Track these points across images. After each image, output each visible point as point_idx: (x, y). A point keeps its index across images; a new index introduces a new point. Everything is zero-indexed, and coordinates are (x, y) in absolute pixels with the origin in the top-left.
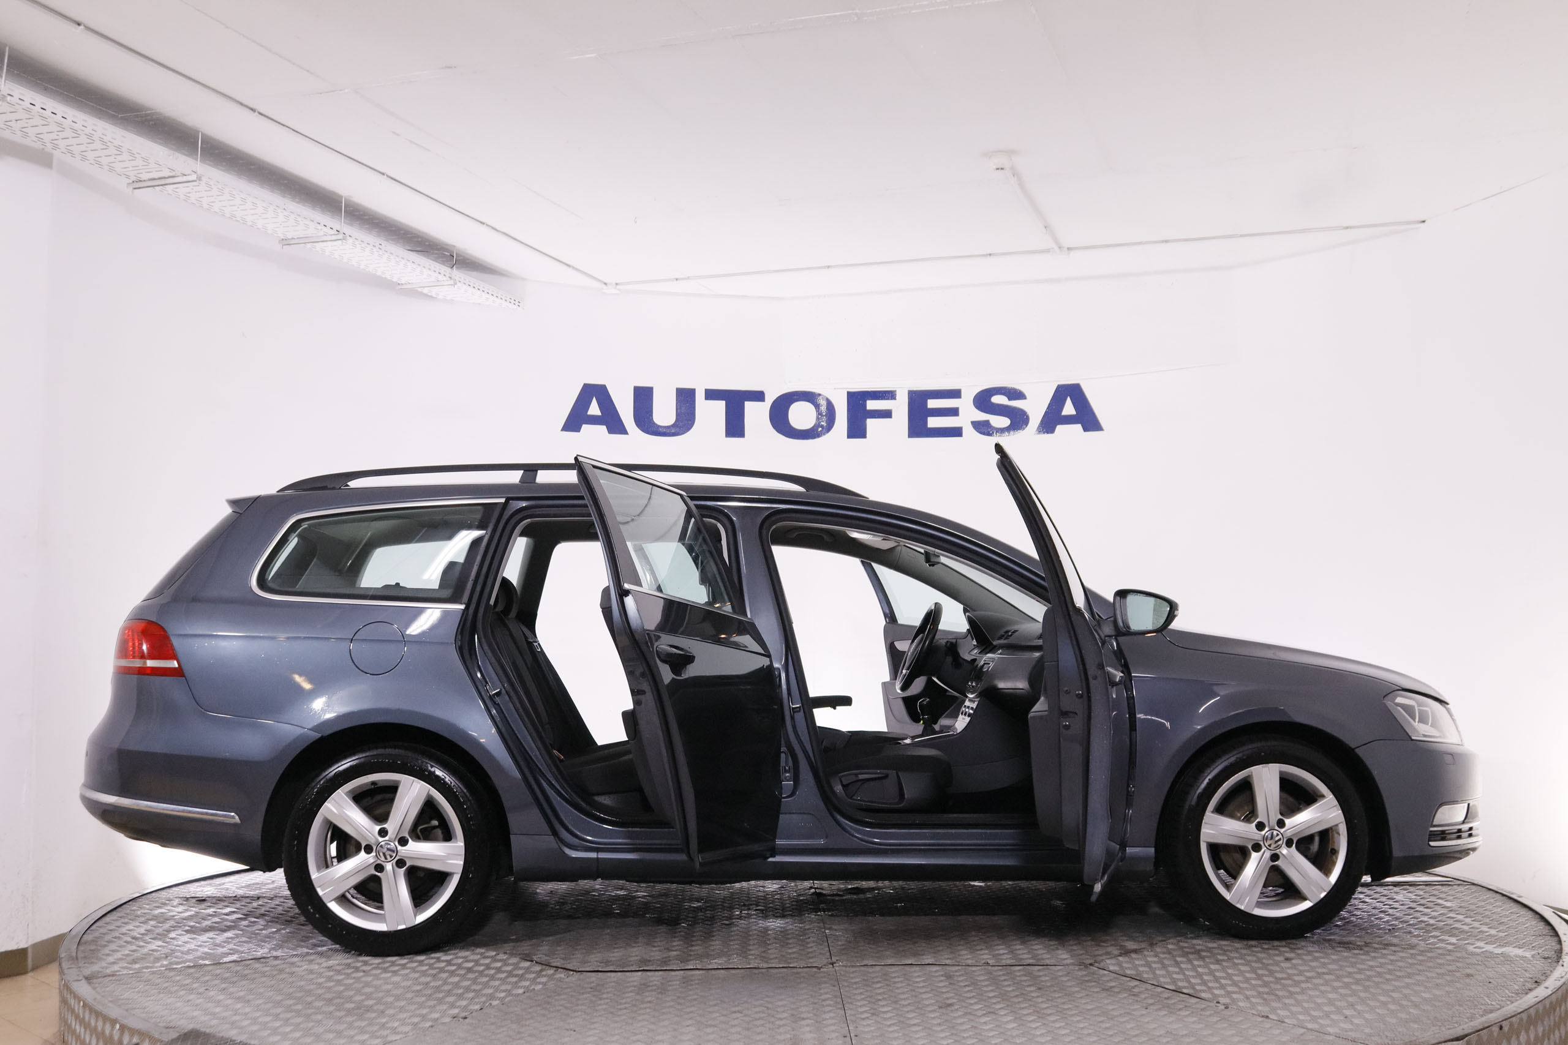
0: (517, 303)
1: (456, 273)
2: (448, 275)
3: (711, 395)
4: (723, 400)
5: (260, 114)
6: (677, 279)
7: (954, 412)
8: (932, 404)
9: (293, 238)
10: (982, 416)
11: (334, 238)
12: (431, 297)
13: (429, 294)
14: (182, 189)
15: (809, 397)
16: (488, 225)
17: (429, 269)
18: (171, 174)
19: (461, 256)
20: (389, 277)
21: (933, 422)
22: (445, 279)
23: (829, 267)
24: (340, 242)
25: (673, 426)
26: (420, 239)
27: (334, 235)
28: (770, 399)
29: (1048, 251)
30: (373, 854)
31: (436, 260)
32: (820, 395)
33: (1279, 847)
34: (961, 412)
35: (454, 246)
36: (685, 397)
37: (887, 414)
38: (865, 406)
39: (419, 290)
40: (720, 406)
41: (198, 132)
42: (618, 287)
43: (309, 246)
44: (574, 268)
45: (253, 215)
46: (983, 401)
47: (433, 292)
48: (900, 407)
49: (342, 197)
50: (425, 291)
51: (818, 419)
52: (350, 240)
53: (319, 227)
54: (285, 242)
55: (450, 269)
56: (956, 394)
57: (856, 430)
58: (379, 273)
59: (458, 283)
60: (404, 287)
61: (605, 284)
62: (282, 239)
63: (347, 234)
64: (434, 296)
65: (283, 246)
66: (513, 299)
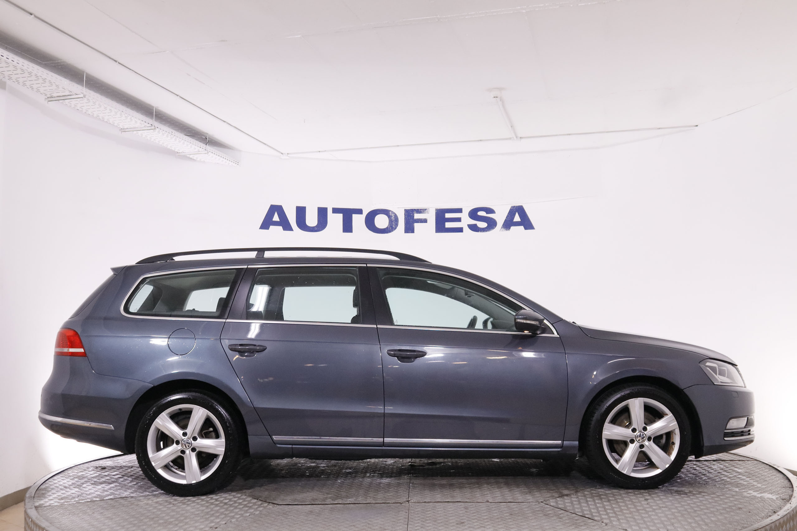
0: (237, 163)
1: (208, 147)
2: (204, 148)
5: (119, 63)
6: (319, 152)
9: (127, 128)
11: (149, 128)
12: (194, 159)
13: (193, 158)
14: (74, 102)
17: (195, 145)
18: (70, 94)
19: (210, 139)
20: (173, 149)
22: (203, 150)
23: (398, 146)
24: (152, 131)
26: (190, 130)
29: (510, 139)
30: (180, 445)
31: (196, 140)
33: (644, 441)
35: (207, 134)
39: (188, 156)
41: (84, 72)
42: (289, 155)
43: (135, 132)
44: (267, 145)
45: (108, 116)
47: (195, 157)
49: (153, 107)
50: (191, 156)
52: (157, 130)
53: (142, 123)
54: (123, 130)
55: (205, 145)
58: (169, 147)
59: (209, 153)
60: (181, 154)
61: (282, 153)
62: (121, 129)
63: (156, 126)
64: (195, 159)
65: (122, 132)
66: (235, 161)
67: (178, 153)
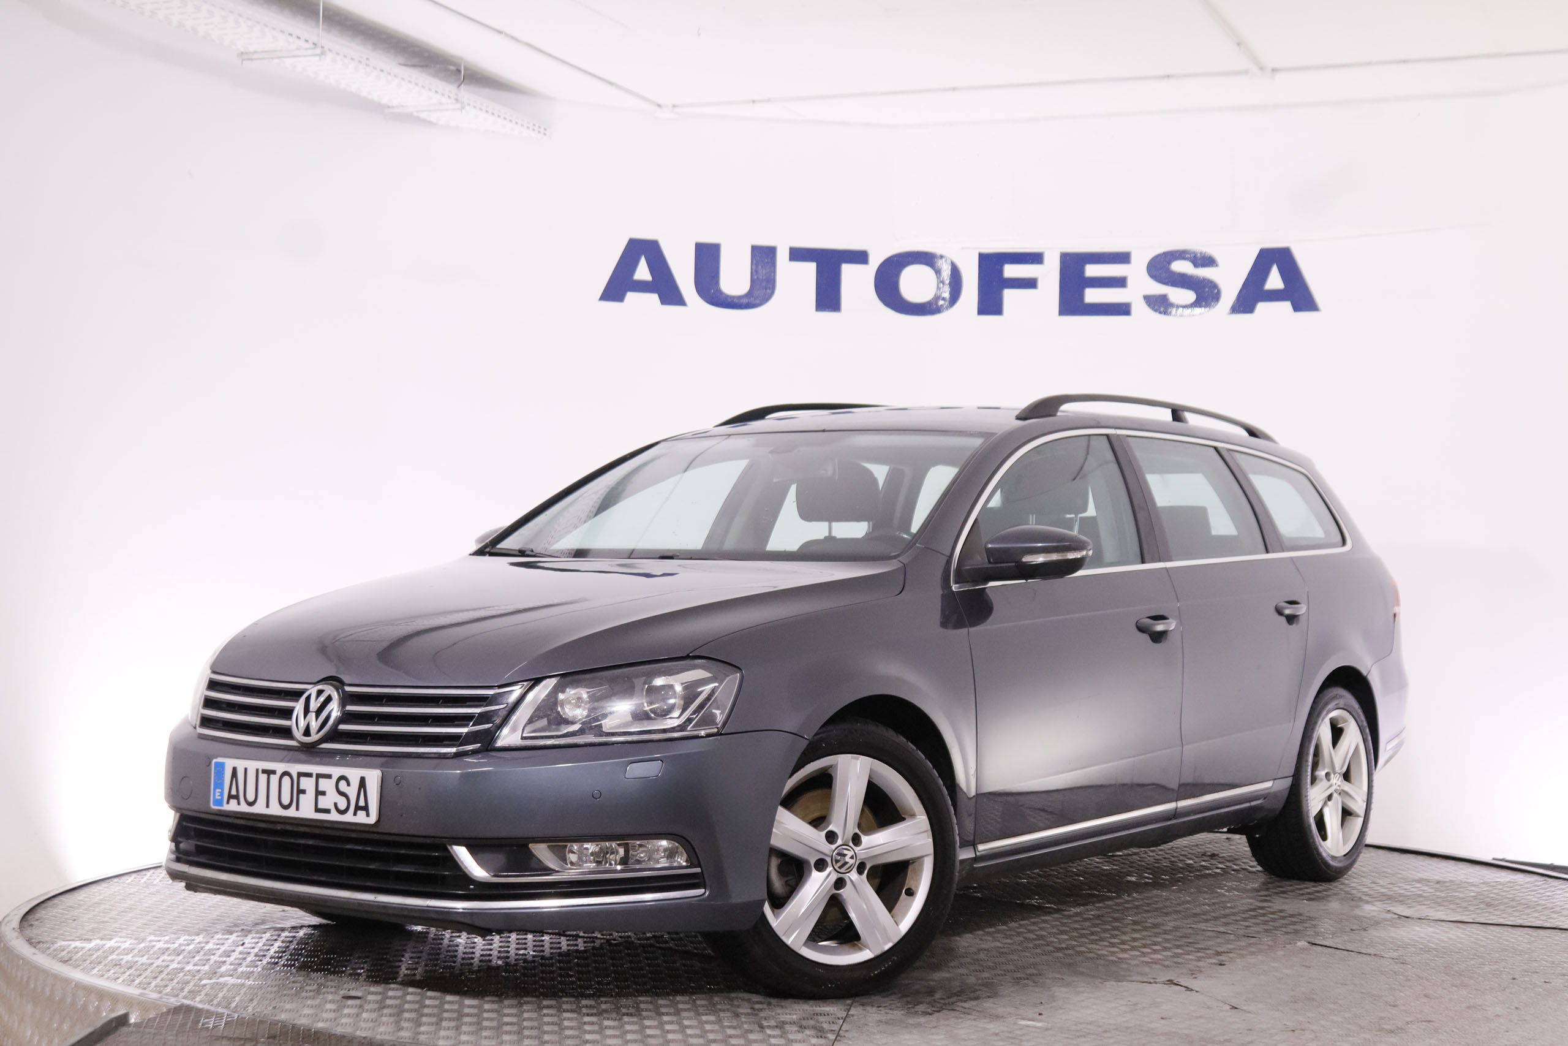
0: (542, 130)
1: (467, 93)
2: (453, 96)
3: (798, 254)
4: (812, 260)
6: (754, 102)
7: (1120, 282)
8: (1092, 270)
9: (255, 52)
10: (1159, 289)
11: (309, 52)
12: (431, 122)
13: (428, 119)
15: (926, 259)
16: (507, 35)
17: (430, 88)
19: (471, 69)
20: (376, 99)
21: (1092, 296)
22: (449, 100)
23: (954, 89)
24: (318, 58)
25: (749, 294)
26: (416, 49)
27: (309, 49)
28: (876, 260)
29: (1243, 72)
31: (436, 75)
32: (942, 257)
34: (1129, 282)
35: (462, 59)
36: (763, 257)
37: (1030, 283)
38: (1001, 271)
39: (415, 114)
40: (809, 270)
42: (676, 110)
43: (276, 61)
45: (207, 24)
46: (1160, 268)
47: (433, 117)
48: (1049, 275)
50: (423, 115)
51: (938, 288)
52: (330, 56)
53: (291, 39)
54: (245, 56)
55: (455, 88)
56: (1123, 258)
57: (990, 304)
58: (364, 94)
59: (467, 108)
60: (396, 110)
61: (659, 106)
62: (242, 53)
63: (326, 48)
64: (434, 120)
65: (243, 60)
66: (537, 125)
67: (389, 107)
